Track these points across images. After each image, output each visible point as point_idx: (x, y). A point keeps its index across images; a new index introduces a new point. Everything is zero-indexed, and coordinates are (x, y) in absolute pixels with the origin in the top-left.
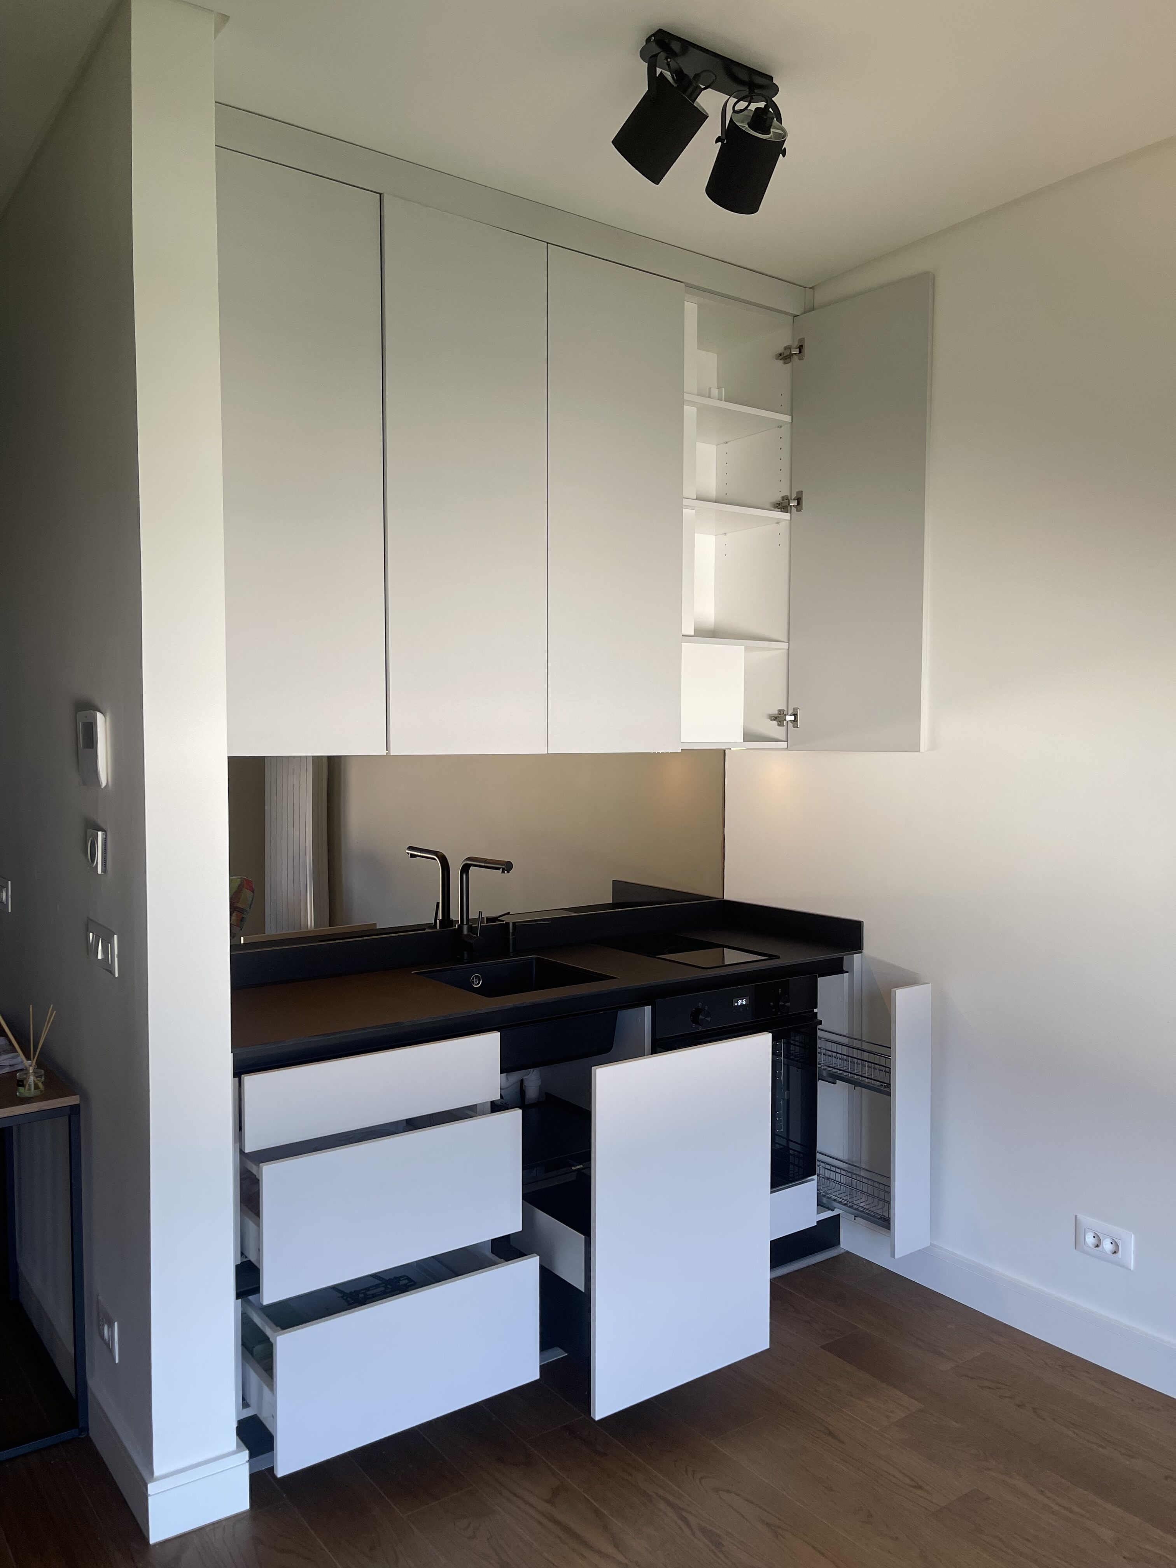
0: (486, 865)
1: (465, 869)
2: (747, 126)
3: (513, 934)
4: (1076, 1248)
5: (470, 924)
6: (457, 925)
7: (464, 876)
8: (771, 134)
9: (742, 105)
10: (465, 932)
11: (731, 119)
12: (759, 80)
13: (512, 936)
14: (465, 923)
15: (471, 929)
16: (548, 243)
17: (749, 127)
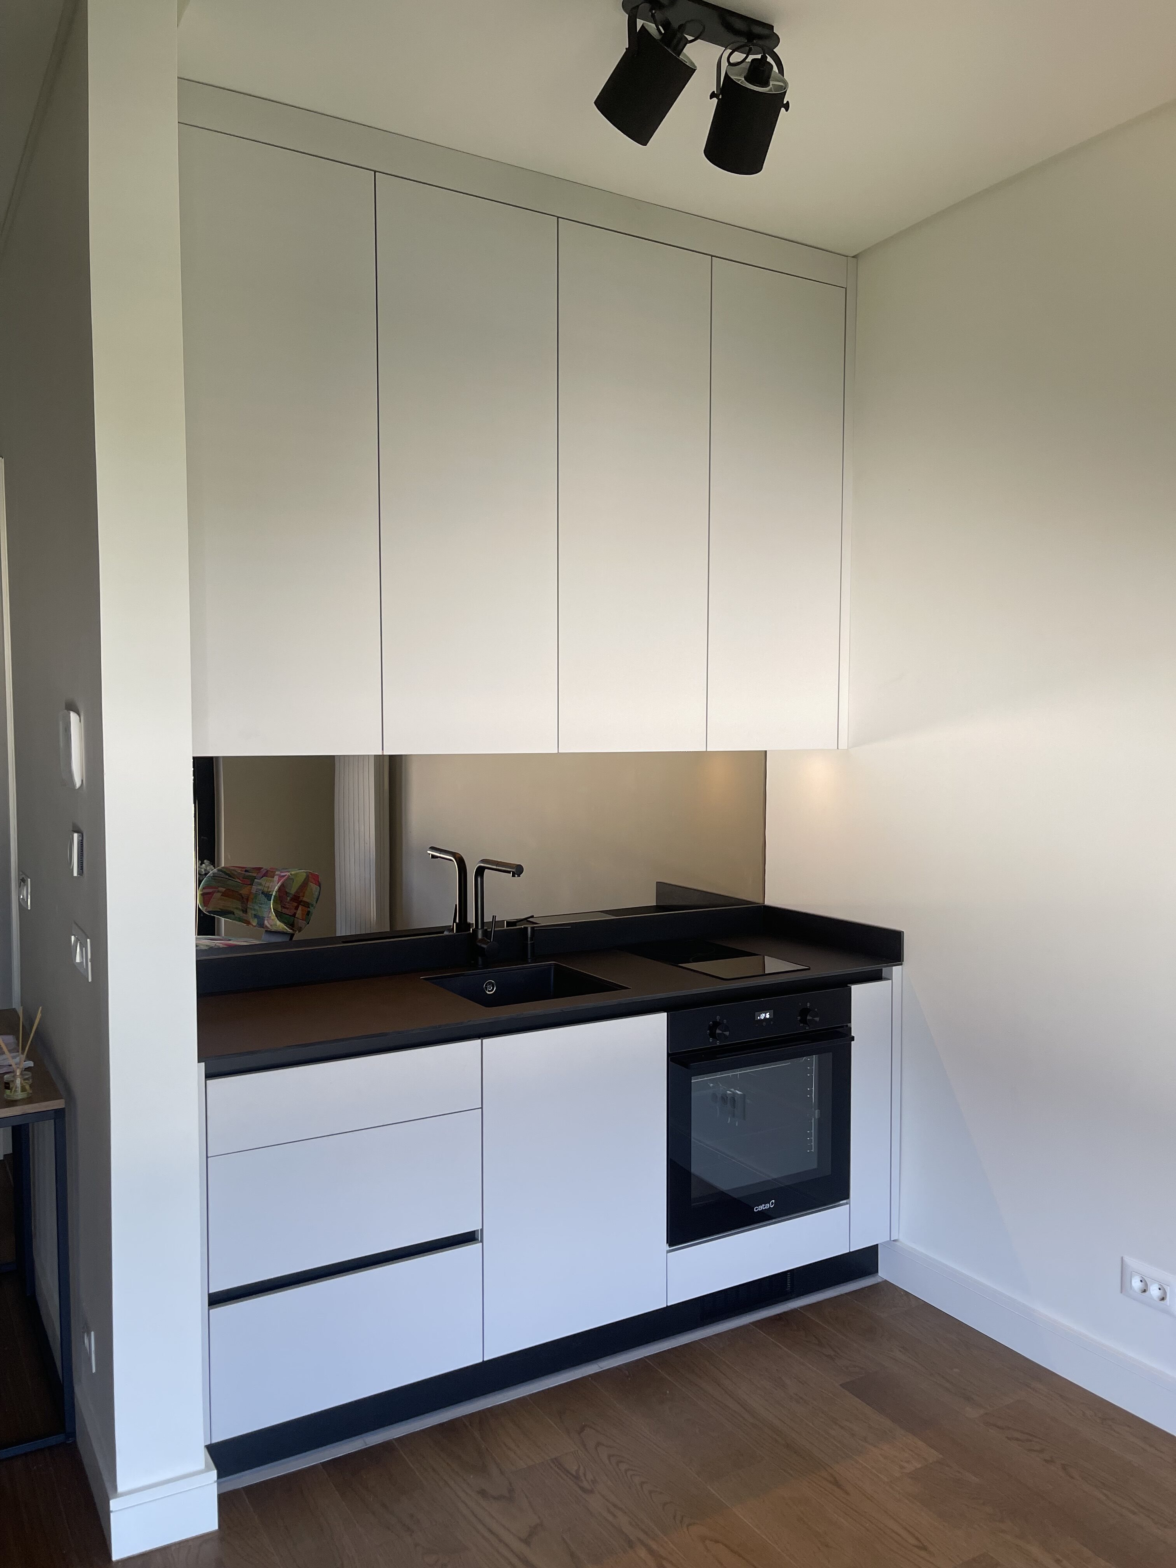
0: (497, 868)
1: (480, 872)
2: (743, 79)
3: (532, 939)
4: (1121, 1292)
5: (485, 928)
6: (471, 929)
7: (479, 879)
8: (771, 86)
9: (738, 57)
10: (480, 936)
11: (726, 73)
12: (757, 30)
13: (531, 941)
14: (480, 928)
15: (486, 934)
16: (558, 217)
17: (745, 79)
